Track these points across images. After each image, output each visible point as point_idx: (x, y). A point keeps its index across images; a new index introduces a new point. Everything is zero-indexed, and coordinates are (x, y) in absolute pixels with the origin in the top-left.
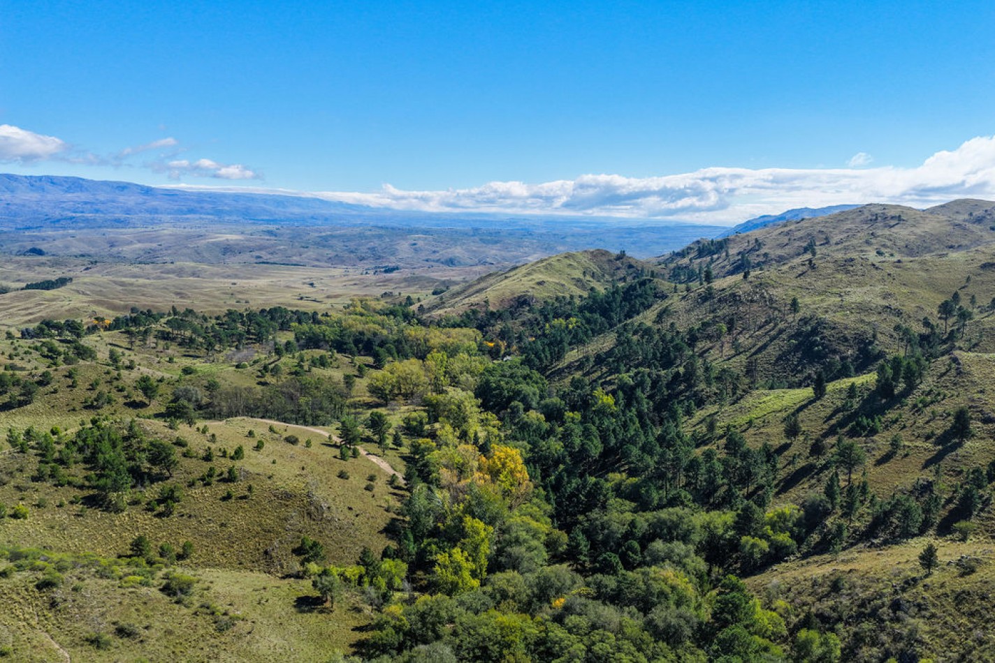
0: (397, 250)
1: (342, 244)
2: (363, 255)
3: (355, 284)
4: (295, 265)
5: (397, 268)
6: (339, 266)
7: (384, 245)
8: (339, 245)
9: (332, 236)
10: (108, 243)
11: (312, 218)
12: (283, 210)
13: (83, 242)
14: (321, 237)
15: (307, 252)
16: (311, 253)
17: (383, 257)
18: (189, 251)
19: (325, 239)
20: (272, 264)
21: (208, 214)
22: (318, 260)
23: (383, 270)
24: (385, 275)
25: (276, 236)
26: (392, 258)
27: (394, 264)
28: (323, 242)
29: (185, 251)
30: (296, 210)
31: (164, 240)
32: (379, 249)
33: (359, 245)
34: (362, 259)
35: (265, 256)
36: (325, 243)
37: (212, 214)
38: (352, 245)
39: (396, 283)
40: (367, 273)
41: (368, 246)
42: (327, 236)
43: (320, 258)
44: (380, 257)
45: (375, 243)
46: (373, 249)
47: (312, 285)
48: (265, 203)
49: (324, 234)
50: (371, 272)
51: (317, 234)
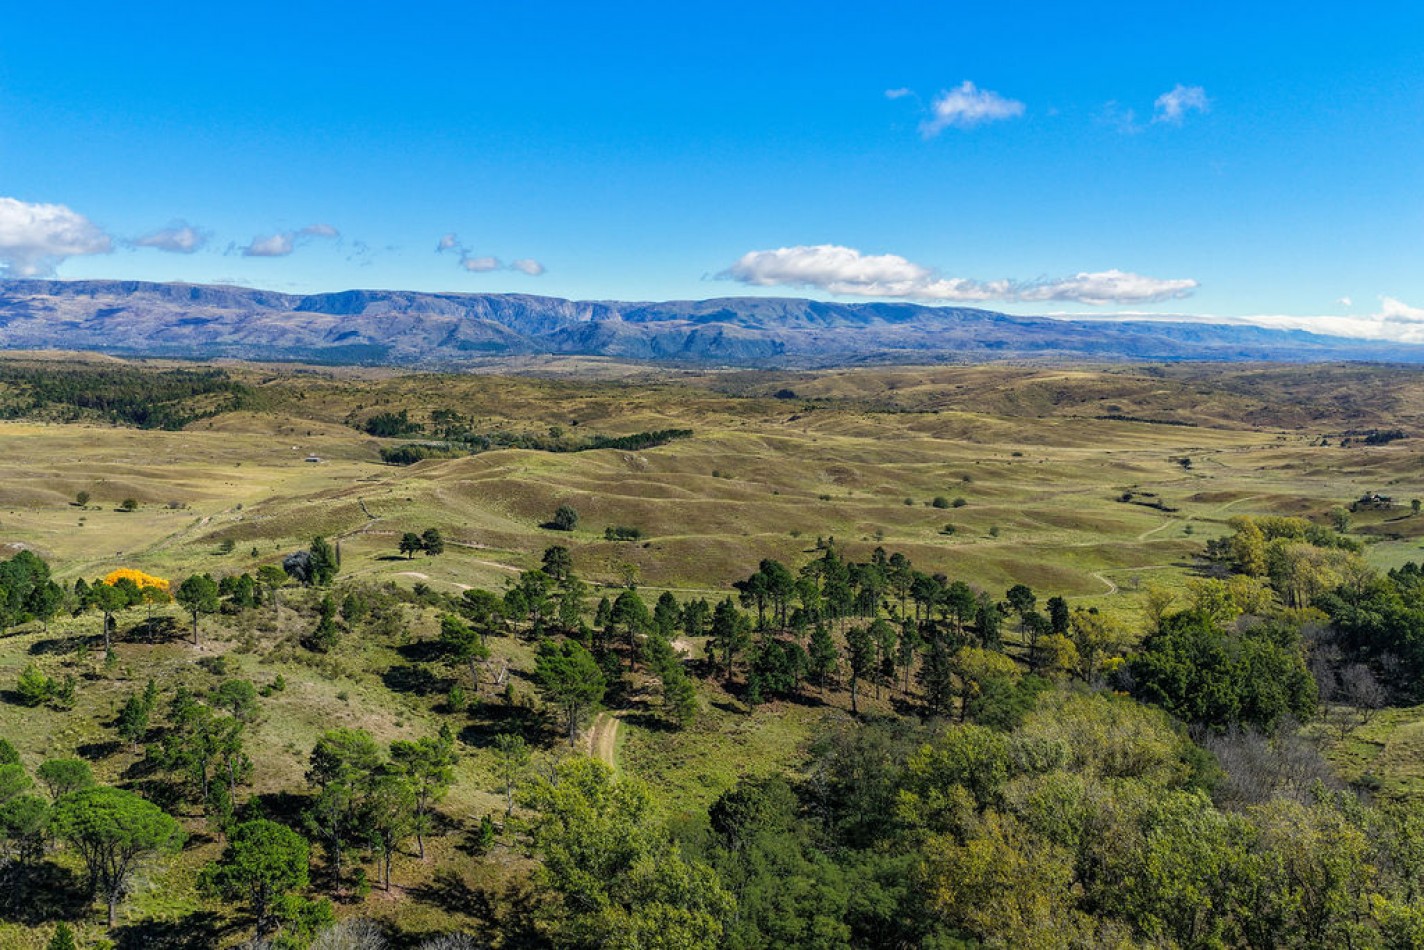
0: (1397, 400)
1: (1284, 390)
2: (1321, 409)
3: (1288, 467)
4: (1173, 423)
5: (1399, 435)
6: (1269, 428)
7: (1368, 392)
8: (1276, 392)
9: (1263, 377)
10: (888, 383)
11: (1241, 354)
12: (1195, 343)
13: (853, 382)
14: (1241, 378)
15: (1206, 402)
16: (1215, 404)
17: (1365, 414)
18: (994, 396)
19: (1251, 380)
20: (1128, 419)
21: (1075, 349)
22: (1226, 416)
23: (1364, 437)
24: (1369, 448)
25: (1162, 376)
26: (1388, 417)
27: (1389, 428)
28: (1246, 386)
29: (989, 396)
30: (1216, 343)
31: (970, 379)
32: (1359, 399)
33: (1317, 392)
34: (1318, 416)
35: (1126, 405)
36: (1248, 387)
37: (1080, 349)
38: (1303, 391)
39: (1398, 470)
40: (1324, 443)
41: (1335, 393)
42: (1255, 376)
43: (1231, 413)
44: (1357, 414)
45: (1352, 388)
46: (1345, 398)
47: (1185, 463)
48: (1168, 333)
49: (1249, 373)
50: (1337, 442)
51: (1235, 374)
